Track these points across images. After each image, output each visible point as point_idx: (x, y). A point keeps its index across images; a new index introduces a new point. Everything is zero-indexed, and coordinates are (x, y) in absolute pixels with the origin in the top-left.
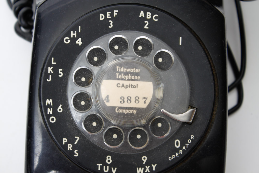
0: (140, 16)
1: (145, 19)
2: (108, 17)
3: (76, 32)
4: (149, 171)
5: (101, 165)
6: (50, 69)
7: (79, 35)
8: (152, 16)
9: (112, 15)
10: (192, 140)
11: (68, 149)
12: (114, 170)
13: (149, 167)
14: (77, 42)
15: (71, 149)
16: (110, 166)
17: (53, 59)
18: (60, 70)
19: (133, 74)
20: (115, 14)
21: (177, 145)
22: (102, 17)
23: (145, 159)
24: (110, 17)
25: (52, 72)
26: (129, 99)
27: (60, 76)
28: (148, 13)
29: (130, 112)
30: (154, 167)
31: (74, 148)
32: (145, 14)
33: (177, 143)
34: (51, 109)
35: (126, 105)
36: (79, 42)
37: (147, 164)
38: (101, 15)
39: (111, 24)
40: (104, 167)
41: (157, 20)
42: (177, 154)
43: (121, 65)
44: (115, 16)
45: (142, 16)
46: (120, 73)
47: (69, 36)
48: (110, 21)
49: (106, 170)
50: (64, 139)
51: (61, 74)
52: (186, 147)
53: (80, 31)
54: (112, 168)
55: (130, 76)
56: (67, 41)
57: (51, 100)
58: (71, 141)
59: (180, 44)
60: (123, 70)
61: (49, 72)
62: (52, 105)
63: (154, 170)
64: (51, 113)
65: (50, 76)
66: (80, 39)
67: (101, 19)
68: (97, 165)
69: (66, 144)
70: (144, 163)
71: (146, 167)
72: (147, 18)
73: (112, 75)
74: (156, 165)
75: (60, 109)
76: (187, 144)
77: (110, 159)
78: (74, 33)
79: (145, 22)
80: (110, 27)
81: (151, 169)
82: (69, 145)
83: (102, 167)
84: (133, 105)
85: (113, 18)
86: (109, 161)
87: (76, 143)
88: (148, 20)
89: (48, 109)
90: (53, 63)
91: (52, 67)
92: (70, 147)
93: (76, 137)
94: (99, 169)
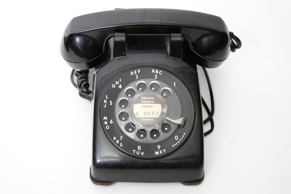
0: (152, 72)
1: (155, 73)
2: (135, 73)
3: (118, 81)
4: (162, 153)
5: (135, 151)
6: (105, 101)
7: (120, 83)
8: (159, 72)
9: (137, 72)
10: (184, 135)
11: (117, 143)
12: (142, 153)
13: (162, 151)
14: (119, 87)
15: (118, 143)
16: (140, 151)
17: (106, 95)
18: (111, 101)
19: (150, 100)
20: (139, 72)
21: (177, 138)
22: (132, 73)
23: (159, 147)
24: (136, 73)
25: (106, 103)
26: (149, 113)
27: (110, 104)
28: (156, 71)
29: (149, 120)
30: (164, 151)
31: (120, 142)
32: (155, 71)
33: (176, 138)
34: (107, 122)
35: (147, 116)
36: (120, 87)
37: (161, 149)
38: (131, 72)
39: (137, 77)
40: (137, 152)
41: (161, 74)
42: (177, 143)
43: (144, 96)
44: (139, 73)
45: (153, 72)
46: (143, 100)
47: (115, 84)
48: (136, 75)
49: (138, 153)
50: (114, 137)
51: (111, 104)
52: (181, 139)
53: (120, 81)
54: (141, 152)
55: (149, 101)
56: (113, 86)
57: (106, 117)
58: (118, 138)
59: (175, 86)
60: (145, 98)
61: (105, 103)
62: (107, 120)
63: (164, 152)
64: (107, 124)
65: (105, 104)
66: (121, 85)
67: (131, 74)
68: (133, 151)
69: (116, 140)
70: (159, 149)
71: (160, 151)
72: (156, 73)
73: (139, 101)
74: (165, 150)
75: (111, 122)
76: (182, 138)
77: (140, 147)
78: (117, 82)
79: (155, 75)
80: (136, 78)
81: (163, 152)
82: (117, 140)
83: (136, 152)
84: (151, 116)
85: (138, 74)
86: (139, 149)
87: (121, 139)
88: (156, 74)
89: (105, 122)
90: (107, 98)
91: (106, 100)
92: (117, 142)
93: (121, 137)
94: (134, 153)
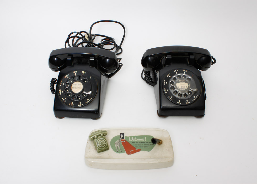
1: (184, 71)
6: (164, 82)
16: (180, 102)
19: (183, 82)
23: (187, 101)
26: (183, 87)
29: (183, 89)
31: (171, 98)
33: (194, 97)
35: (182, 88)
36: (170, 77)
43: (180, 80)
46: (180, 82)
55: (182, 82)
56: (167, 76)
60: (181, 81)
75: (167, 91)
81: (189, 102)
84: (184, 88)
90: (165, 81)
92: (170, 98)
